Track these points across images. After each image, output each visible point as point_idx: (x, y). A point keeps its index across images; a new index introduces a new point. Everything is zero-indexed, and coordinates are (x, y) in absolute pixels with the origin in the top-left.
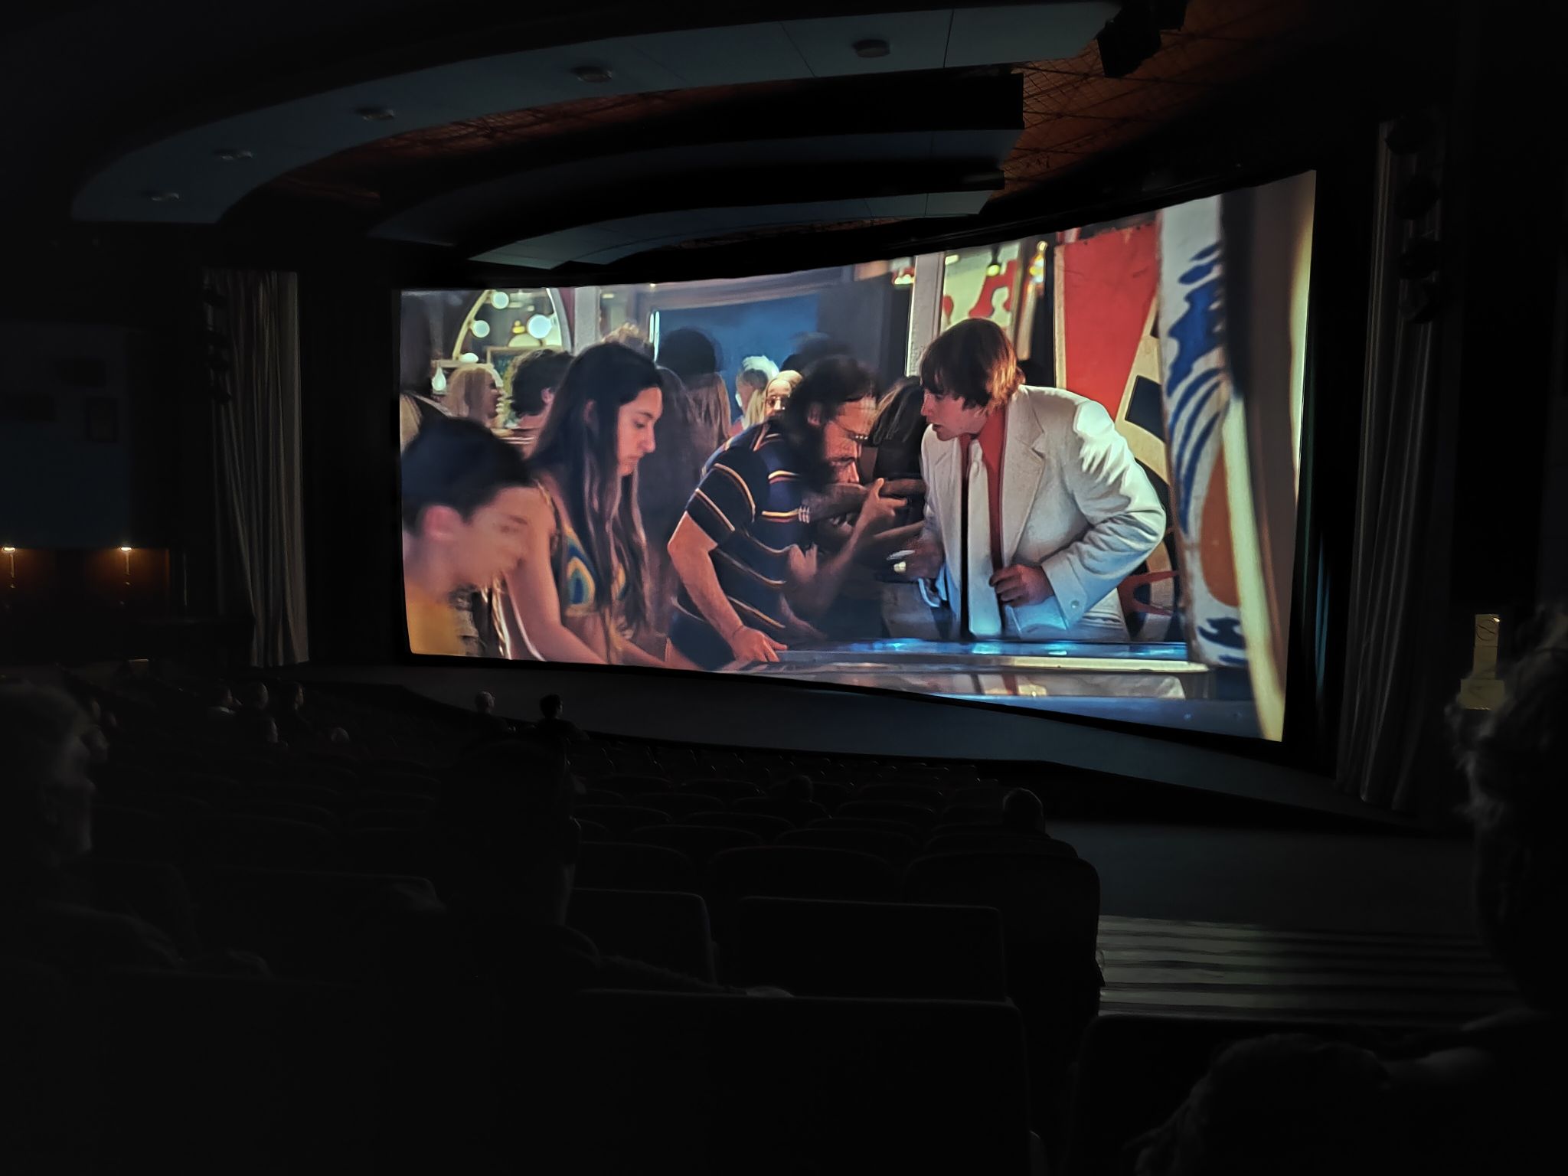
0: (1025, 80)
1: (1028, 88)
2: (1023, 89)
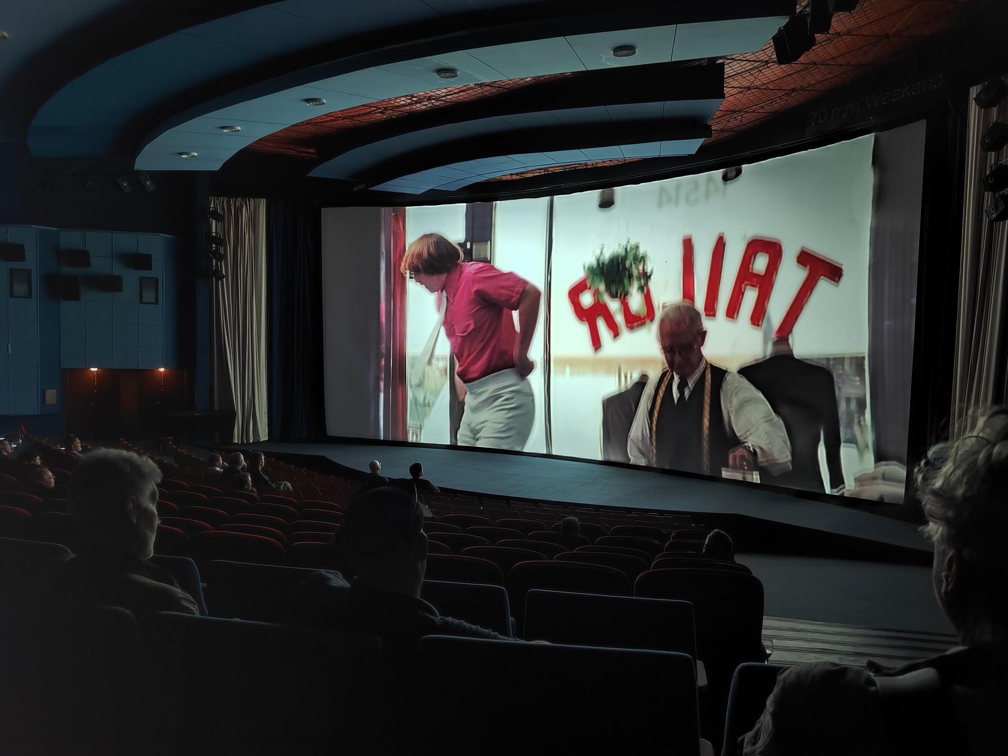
0: (725, 66)
1: (728, 71)
2: (724, 72)
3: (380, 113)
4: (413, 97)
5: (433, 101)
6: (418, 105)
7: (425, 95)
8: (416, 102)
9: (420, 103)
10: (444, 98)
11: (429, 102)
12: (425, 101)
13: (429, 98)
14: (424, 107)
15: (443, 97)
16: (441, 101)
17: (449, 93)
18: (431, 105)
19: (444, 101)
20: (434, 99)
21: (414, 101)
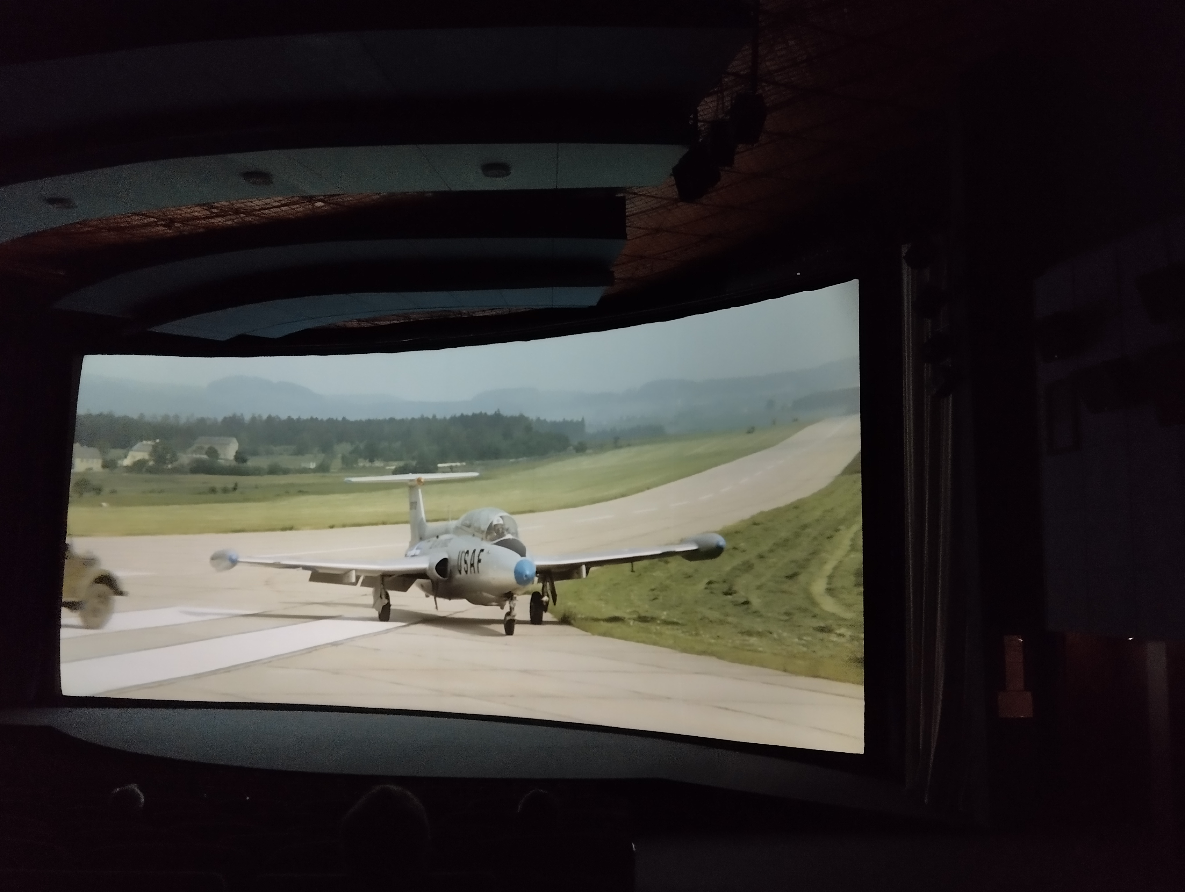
0: (627, 202)
1: (630, 208)
2: (625, 209)
3: (164, 226)
4: (212, 207)
5: (242, 215)
6: (220, 219)
7: (231, 206)
8: (218, 215)
9: (223, 216)
10: (257, 213)
11: (238, 216)
12: (230, 215)
13: (237, 212)
14: (230, 223)
15: (256, 210)
16: (254, 215)
17: (265, 206)
18: (239, 220)
19: (259, 216)
20: (243, 213)
21: (214, 213)
